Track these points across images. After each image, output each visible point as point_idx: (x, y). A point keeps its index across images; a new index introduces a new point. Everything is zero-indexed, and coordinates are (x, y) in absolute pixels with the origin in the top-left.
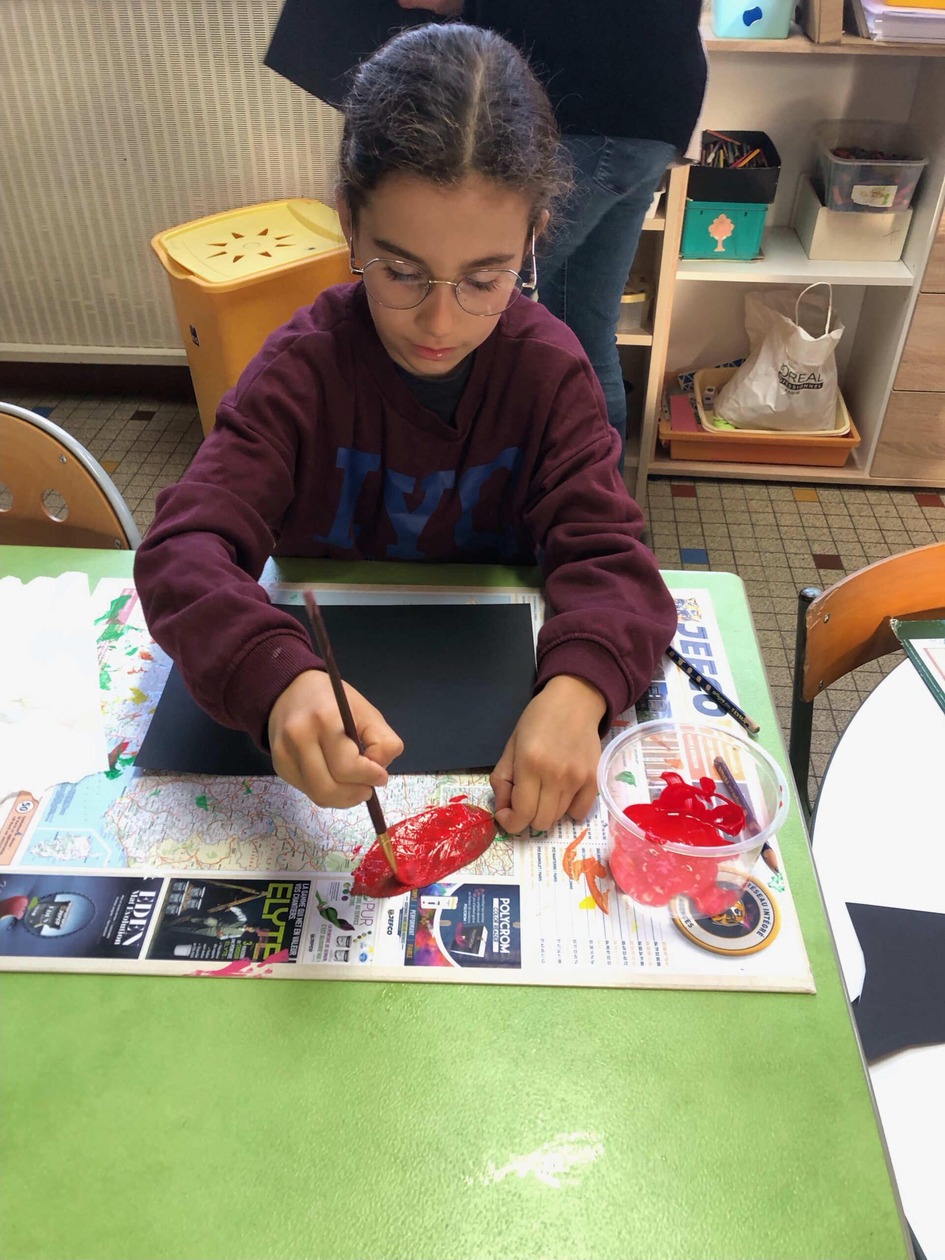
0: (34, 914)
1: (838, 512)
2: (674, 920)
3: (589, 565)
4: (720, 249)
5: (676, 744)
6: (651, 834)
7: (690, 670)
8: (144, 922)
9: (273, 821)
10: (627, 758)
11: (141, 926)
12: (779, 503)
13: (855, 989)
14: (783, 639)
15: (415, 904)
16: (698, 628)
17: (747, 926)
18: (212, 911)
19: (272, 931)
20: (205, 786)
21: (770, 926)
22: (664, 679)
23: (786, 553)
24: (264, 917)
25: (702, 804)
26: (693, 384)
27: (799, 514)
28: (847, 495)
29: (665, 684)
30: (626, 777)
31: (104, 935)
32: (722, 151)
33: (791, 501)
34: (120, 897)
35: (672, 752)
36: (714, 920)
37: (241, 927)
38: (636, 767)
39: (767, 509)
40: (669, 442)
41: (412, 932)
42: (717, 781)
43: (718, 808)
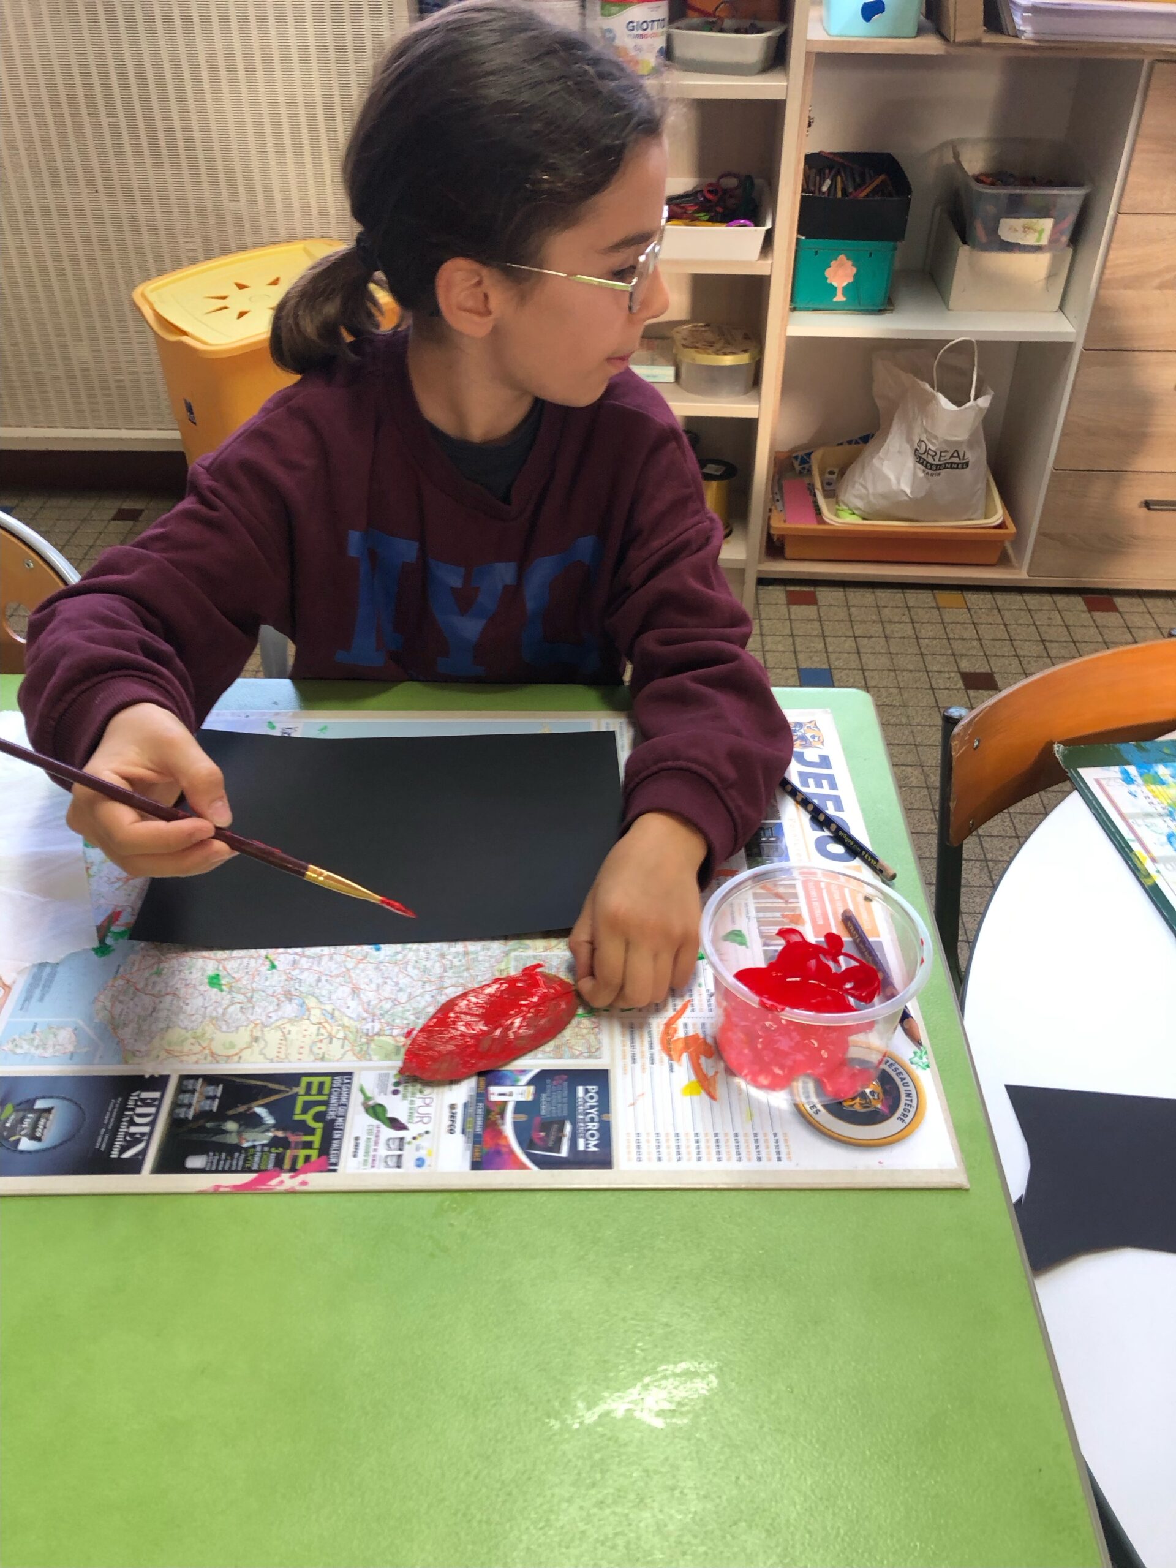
0: (8, 1125)
1: (990, 621)
2: (796, 1106)
3: (685, 680)
4: (840, 298)
5: (795, 896)
6: (766, 1001)
7: (810, 807)
8: (146, 1129)
9: (304, 1003)
10: (736, 914)
11: (143, 1134)
12: (919, 610)
13: (1018, 1185)
14: (926, 776)
15: (481, 1096)
16: (820, 756)
17: (886, 1111)
18: (230, 1112)
19: (306, 1134)
20: (219, 961)
21: (913, 1111)
22: (779, 818)
23: (927, 672)
24: (296, 1118)
25: (828, 967)
26: (810, 466)
27: (943, 623)
28: (1001, 598)
29: (781, 823)
30: (737, 937)
31: (97, 1147)
32: (839, 178)
33: (933, 608)
34: (116, 1099)
35: (790, 905)
36: (845, 1104)
37: (268, 1131)
38: (749, 926)
39: (904, 618)
40: (782, 538)
41: (479, 1130)
42: (846, 939)
43: (847, 970)
